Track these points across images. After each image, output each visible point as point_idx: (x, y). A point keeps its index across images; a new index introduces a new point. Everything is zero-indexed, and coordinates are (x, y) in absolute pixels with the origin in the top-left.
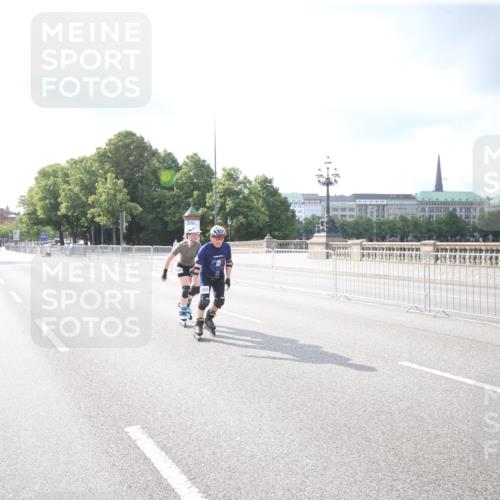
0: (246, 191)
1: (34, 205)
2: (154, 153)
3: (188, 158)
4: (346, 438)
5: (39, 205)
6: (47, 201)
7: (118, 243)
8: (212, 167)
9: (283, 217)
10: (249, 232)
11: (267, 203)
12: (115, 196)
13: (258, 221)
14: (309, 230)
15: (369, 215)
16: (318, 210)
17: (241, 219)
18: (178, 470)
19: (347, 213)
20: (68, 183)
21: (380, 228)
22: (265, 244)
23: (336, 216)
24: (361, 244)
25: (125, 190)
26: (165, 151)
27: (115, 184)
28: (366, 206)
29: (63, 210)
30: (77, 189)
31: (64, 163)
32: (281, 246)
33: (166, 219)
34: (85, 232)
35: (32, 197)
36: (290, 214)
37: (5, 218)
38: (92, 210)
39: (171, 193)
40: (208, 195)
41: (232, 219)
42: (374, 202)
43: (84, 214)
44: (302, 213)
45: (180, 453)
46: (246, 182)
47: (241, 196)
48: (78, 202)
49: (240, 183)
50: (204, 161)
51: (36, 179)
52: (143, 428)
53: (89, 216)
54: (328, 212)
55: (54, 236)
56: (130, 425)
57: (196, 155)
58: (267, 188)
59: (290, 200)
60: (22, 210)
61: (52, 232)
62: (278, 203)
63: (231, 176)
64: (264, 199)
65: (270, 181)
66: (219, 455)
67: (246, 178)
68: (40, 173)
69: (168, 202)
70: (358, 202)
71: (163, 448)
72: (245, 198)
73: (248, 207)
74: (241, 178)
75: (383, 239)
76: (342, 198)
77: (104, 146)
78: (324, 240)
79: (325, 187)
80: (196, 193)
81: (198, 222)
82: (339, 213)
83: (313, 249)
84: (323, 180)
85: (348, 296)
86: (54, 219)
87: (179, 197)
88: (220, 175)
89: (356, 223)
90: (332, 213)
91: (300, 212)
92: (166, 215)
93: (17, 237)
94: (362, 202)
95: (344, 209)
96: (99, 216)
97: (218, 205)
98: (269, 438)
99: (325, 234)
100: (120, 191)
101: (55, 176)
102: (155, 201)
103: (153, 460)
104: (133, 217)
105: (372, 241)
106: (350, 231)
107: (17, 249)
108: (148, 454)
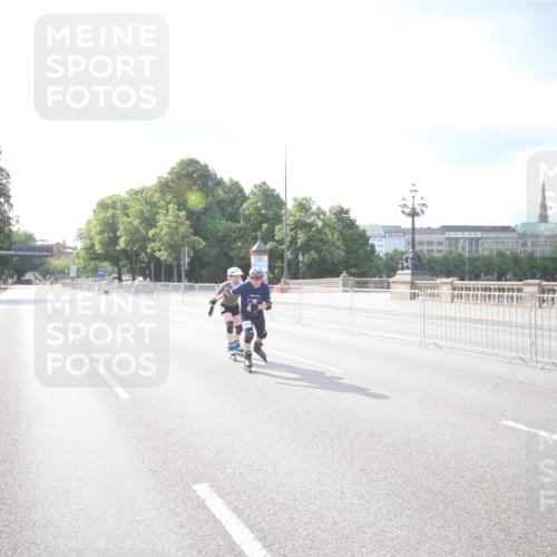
0: (320, 223)
1: (91, 239)
2: (219, 183)
3: (255, 187)
4: (441, 508)
5: (97, 239)
6: (106, 235)
7: (180, 281)
8: (282, 196)
9: (361, 252)
10: (323, 269)
11: (343, 236)
12: (176, 228)
13: (332, 256)
14: (390, 267)
15: (460, 250)
16: (400, 244)
17: (314, 254)
18: (252, 536)
19: (435, 248)
20: (127, 215)
21: (473, 264)
22: (341, 283)
23: (422, 251)
24: (452, 283)
25: (188, 223)
26: (231, 180)
27: (178, 216)
28: (457, 239)
29: (122, 244)
30: (136, 222)
31: (123, 194)
32: (360, 285)
33: (231, 254)
34: (145, 268)
35: (90, 231)
36: (369, 248)
37: (62, 253)
38: (153, 244)
39: (238, 225)
40: (277, 228)
41: (303, 255)
42: (466, 235)
43: (144, 248)
44: (383, 247)
45: (253, 516)
46: (320, 212)
47: (314, 229)
48: (138, 235)
49: (313, 214)
50: (273, 190)
51: (95, 211)
52: (212, 486)
53: (149, 250)
54: (413, 247)
55: (112, 272)
56: (197, 482)
57: (264, 183)
58: (343, 220)
59: (369, 233)
60: (79, 245)
61: (110, 268)
62: (355, 237)
63: (303, 206)
64: (341, 232)
65: (347, 212)
66: (296, 522)
67: (319, 209)
68: (98, 204)
69: (233, 235)
70: (447, 235)
71: (235, 510)
72: (319, 231)
73: (322, 241)
74: (314, 208)
75: (477, 278)
76: (429, 231)
77: (165, 175)
78: (408, 278)
79: (410, 219)
80: (265, 226)
81: (266, 258)
82: (425, 248)
83: (396, 289)
84: (408, 210)
85: (438, 342)
86: (113, 254)
87: (245, 229)
88: (290, 205)
89: (445, 259)
90: (418, 248)
91: (380, 246)
92: (232, 249)
93: (73, 274)
94: (452, 235)
95: (431, 243)
96: (160, 250)
97: (289, 239)
98: (353, 504)
99: (409, 271)
100: (182, 224)
101: (113, 208)
102: (220, 234)
103: (224, 523)
104: (196, 252)
105: (463, 279)
106: (439, 268)
107: (74, 286)
108: (217, 516)
